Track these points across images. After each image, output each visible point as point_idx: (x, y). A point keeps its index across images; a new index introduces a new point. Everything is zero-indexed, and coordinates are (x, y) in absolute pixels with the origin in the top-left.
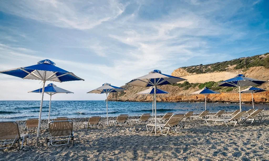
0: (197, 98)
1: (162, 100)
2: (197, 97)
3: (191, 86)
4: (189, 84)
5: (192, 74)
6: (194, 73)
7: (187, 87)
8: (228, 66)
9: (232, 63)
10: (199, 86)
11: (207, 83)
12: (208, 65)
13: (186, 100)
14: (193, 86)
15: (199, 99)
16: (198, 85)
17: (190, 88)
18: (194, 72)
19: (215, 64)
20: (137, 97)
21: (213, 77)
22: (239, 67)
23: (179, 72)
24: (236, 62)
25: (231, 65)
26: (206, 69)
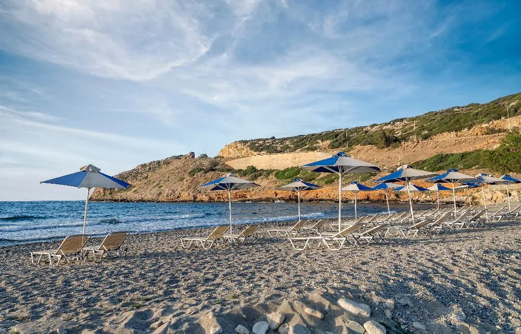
0: (276, 195)
1: (210, 198)
2: (275, 192)
3: (260, 175)
4: (258, 171)
5: (258, 153)
6: (263, 152)
7: (255, 176)
8: (318, 143)
9: (323, 136)
10: (276, 174)
11: (288, 169)
12: (285, 139)
13: (257, 197)
14: (264, 174)
15: (278, 196)
16: (274, 173)
17: (259, 178)
18: (262, 150)
19: (296, 137)
20: (160, 194)
21: (297, 160)
22: (336, 144)
23: (235, 149)
24: (330, 137)
25: (322, 141)
26: (282, 146)
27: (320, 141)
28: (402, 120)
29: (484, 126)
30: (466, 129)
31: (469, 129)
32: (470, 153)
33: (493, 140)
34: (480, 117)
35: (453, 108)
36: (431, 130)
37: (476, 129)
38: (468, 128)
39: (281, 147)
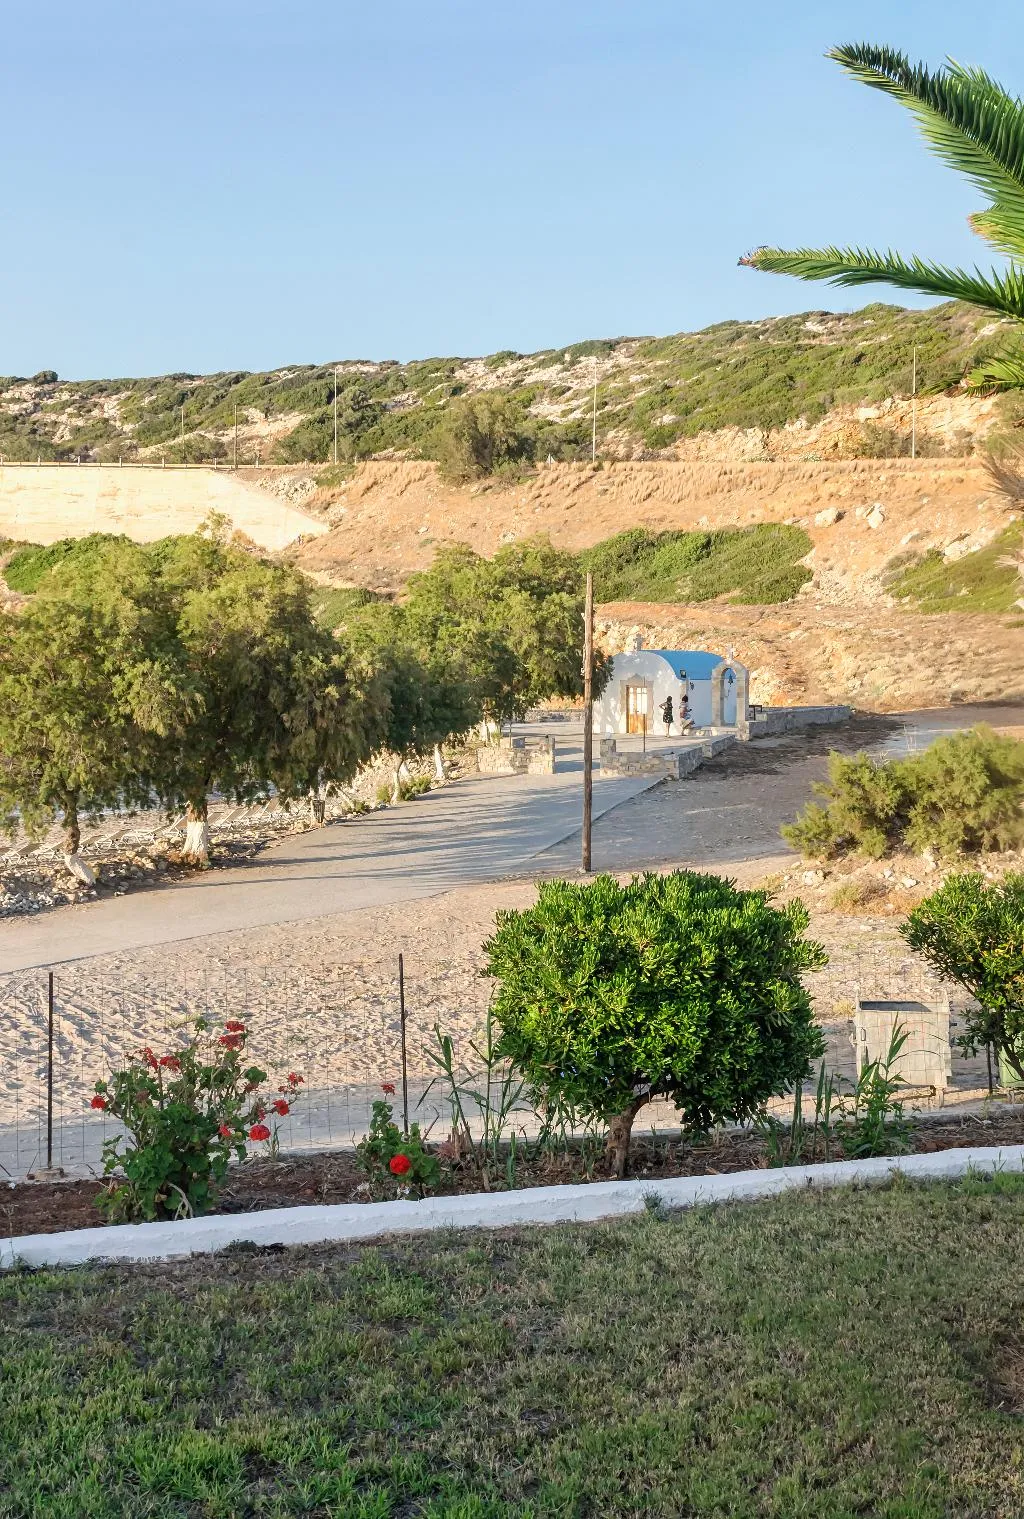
8: (246, 421)
9: (271, 392)
12: (102, 388)
19: (155, 384)
21: (120, 501)
24: (304, 396)
25: (267, 412)
26: (80, 423)
27: (255, 413)
28: (610, 346)
29: (865, 413)
30: (802, 422)
31: (812, 421)
32: (737, 535)
33: (831, 487)
34: (863, 372)
35: (806, 317)
36: (687, 412)
37: (833, 426)
38: (808, 420)
39: (77, 430)
